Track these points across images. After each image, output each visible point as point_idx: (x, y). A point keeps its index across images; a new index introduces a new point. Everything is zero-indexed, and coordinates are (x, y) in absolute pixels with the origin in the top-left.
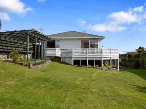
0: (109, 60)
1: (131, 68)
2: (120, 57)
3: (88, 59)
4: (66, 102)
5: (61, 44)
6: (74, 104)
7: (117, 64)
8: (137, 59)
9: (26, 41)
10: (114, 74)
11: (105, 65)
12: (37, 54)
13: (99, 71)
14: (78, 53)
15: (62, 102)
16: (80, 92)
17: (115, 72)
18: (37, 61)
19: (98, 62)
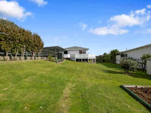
0: (91, 59)
1: (101, 62)
2: (96, 58)
3: (82, 59)
4: (73, 77)
5: (70, 52)
6: (76, 78)
7: (95, 61)
8: (103, 58)
9: (55, 51)
10: (93, 65)
11: (89, 61)
12: (60, 57)
13: (87, 64)
14: (78, 56)
15: (71, 78)
16: (79, 73)
17: (94, 64)
18: (60, 60)
19: (87, 60)
